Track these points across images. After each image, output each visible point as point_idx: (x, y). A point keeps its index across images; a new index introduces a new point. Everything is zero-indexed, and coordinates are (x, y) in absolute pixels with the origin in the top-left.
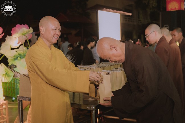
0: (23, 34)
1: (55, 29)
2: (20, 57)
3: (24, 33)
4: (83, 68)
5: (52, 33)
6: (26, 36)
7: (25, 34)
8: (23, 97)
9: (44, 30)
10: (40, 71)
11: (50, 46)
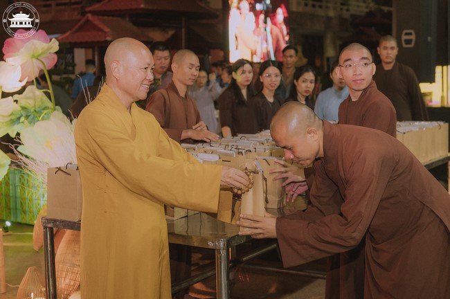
0: (33, 56)
1: (145, 68)
2: (27, 117)
3: (36, 55)
4: (194, 150)
5: (140, 75)
6: (42, 59)
7: (39, 55)
8: (55, 221)
9: (121, 69)
10: (111, 162)
11: (129, 105)
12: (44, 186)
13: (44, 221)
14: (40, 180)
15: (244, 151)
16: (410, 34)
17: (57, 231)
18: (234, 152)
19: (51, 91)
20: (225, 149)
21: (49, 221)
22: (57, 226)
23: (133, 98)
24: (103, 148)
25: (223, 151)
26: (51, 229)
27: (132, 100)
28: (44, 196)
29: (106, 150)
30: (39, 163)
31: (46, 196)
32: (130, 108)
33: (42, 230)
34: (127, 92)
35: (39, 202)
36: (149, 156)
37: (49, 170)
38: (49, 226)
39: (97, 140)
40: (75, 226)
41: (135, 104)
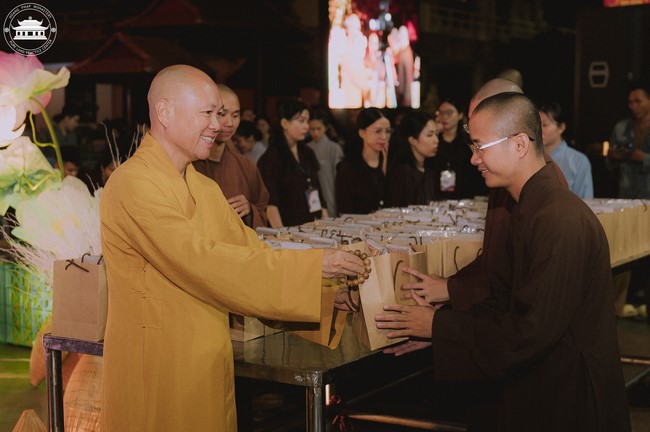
1: (208, 112)
4: (275, 236)
5: (199, 122)
6: (38, 99)
8: (64, 341)
9: (172, 111)
10: (158, 250)
11: (182, 166)
12: (49, 288)
13: (47, 340)
14: (42, 280)
15: (350, 240)
16: (602, 68)
17: (68, 356)
18: (335, 241)
19: (55, 146)
20: (322, 236)
21: (55, 340)
22: (67, 349)
23: (190, 156)
24: (146, 230)
25: (319, 239)
26: (58, 353)
27: (187, 159)
28: (47, 304)
29: (149, 233)
30: (41, 253)
31: (51, 303)
32: (184, 171)
33: (46, 354)
34: (180, 148)
35: (40, 312)
36: (213, 244)
37: (57, 263)
38: (55, 348)
39: (137, 218)
40: (95, 349)
41: (191, 166)
